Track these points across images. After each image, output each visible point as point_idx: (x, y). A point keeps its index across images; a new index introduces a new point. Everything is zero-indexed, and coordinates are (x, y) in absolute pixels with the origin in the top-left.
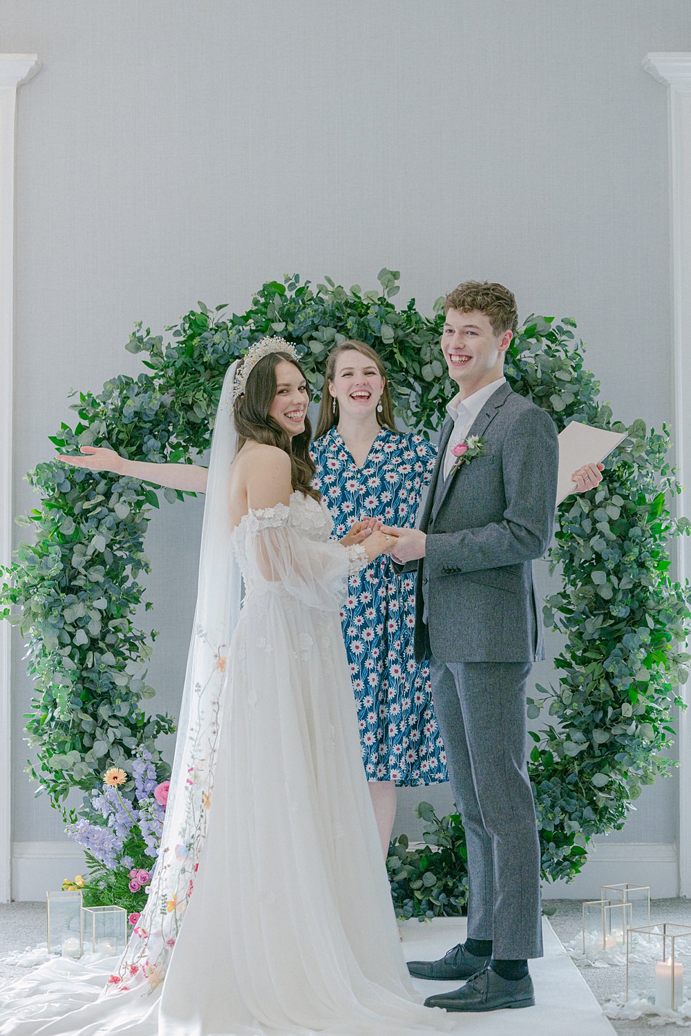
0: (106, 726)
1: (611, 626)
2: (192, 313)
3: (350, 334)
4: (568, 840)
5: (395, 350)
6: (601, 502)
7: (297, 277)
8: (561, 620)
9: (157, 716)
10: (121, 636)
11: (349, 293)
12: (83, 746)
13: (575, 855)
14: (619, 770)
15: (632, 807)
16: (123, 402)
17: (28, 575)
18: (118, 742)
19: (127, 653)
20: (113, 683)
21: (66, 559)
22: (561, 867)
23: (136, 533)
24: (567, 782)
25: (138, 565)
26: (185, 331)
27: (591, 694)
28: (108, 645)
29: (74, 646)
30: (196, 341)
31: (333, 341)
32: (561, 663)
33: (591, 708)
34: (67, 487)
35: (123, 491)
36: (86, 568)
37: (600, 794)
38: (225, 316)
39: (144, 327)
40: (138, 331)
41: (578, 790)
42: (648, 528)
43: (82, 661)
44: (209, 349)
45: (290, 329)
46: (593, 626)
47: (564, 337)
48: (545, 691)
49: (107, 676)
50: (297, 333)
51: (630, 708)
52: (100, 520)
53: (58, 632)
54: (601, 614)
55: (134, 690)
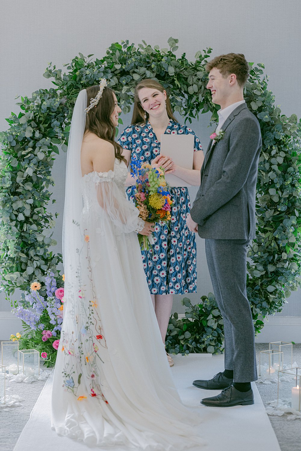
0: (32, 260)
1: (278, 215)
2: (77, 58)
3: (153, 71)
4: (255, 317)
5: (175, 79)
6: (274, 155)
7: (128, 41)
9: (58, 254)
10: (40, 215)
11: (154, 49)
12: (22, 269)
13: (258, 324)
14: (280, 284)
15: (286, 302)
16: (42, 103)
18: (38, 268)
19: (43, 224)
20: (36, 239)
21: (13, 179)
23: (48, 166)
24: (255, 289)
25: (49, 182)
26: (73, 67)
27: (267, 247)
28: (34, 220)
29: (17, 221)
30: (77, 73)
31: (145, 74)
34: (14, 143)
35: (41, 146)
36: (23, 183)
37: (271, 296)
38: (93, 60)
39: (53, 65)
40: (50, 67)
41: (260, 293)
42: (297, 168)
43: (22, 227)
44: (84, 77)
45: (124, 67)
46: (269, 214)
47: (258, 73)
49: (33, 236)
50: (127, 70)
51: (286, 255)
52: (30, 160)
53: (9, 214)
54: (273, 209)
55: (46, 243)
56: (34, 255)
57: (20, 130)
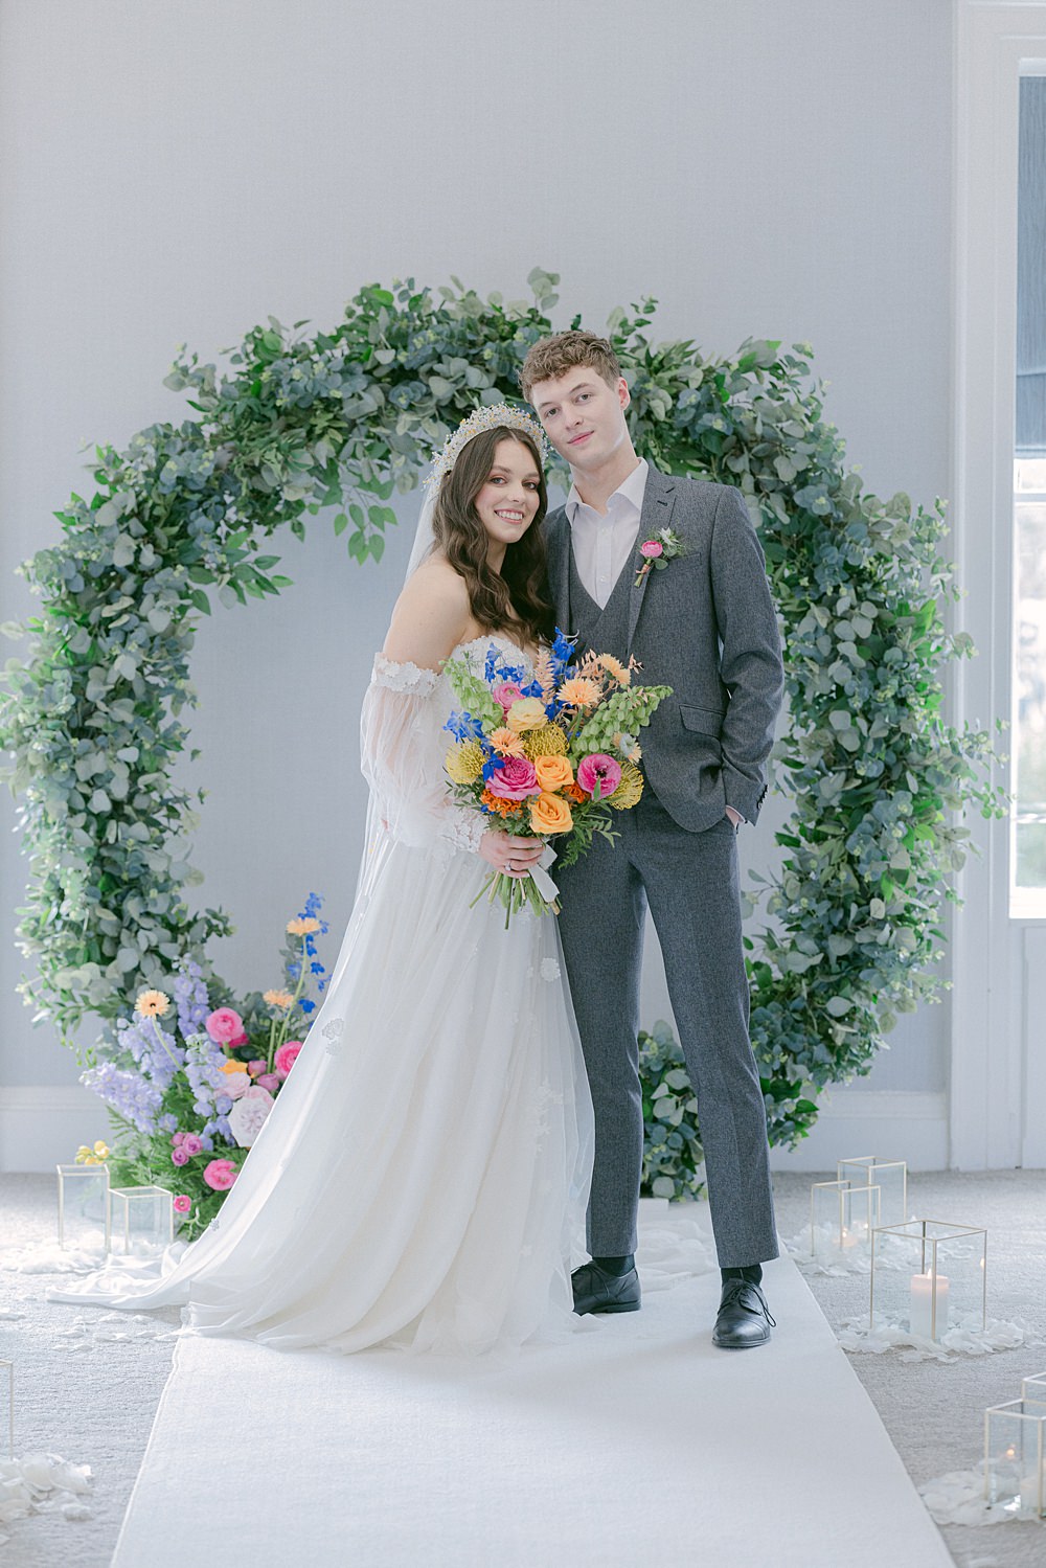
0: (135, 928)
1: (857, 788)
2: (258, 329)
3: (488, 367)
4: (791, 1091)
6: (845, 612)
7: (411, 282)
8: (786, 779)
9: (208, 911)
10: (155, 795)
11: (486, 303)
12: (102, 954)
13: (801, 1112)
14: (866, 992)
15: (883, 1045)
16: (161, 463)
17: (24, 712)
18: (153, 951)
19: (164, 821)
20: (145, 866)
21: (78, 689)
22: (781, 1129)
23: (177, 650)
24: (791, 1008)
25: (180, 697)
26: (247, 355)
27: (827, 884)
28: (138, 812)
29: (90, 813)
30: (265, 376)
31: (464, 376)
32: (786, 840)
33: (826, 904)
34: (79, 585)
35: (160, 592)
36: (107, 701)
37: (838, 1027)
38: (308, 336)
39: (189, 352)
40: (181, 357)
41: (807, 1020)
42: (912, 650)
43: (101, 833)
44: (285, 387)
45: (402, 358)
46: (833, 786)
47: (795, 371)
48: (761, 880)
49: (137, 856)
50: (412, 365)
51: (883, 905)
52: (127, 634)
53: (67, 794)
54: (842, 770)
55: (175, 876)
56: (141, 914)
57: (98, 546)
